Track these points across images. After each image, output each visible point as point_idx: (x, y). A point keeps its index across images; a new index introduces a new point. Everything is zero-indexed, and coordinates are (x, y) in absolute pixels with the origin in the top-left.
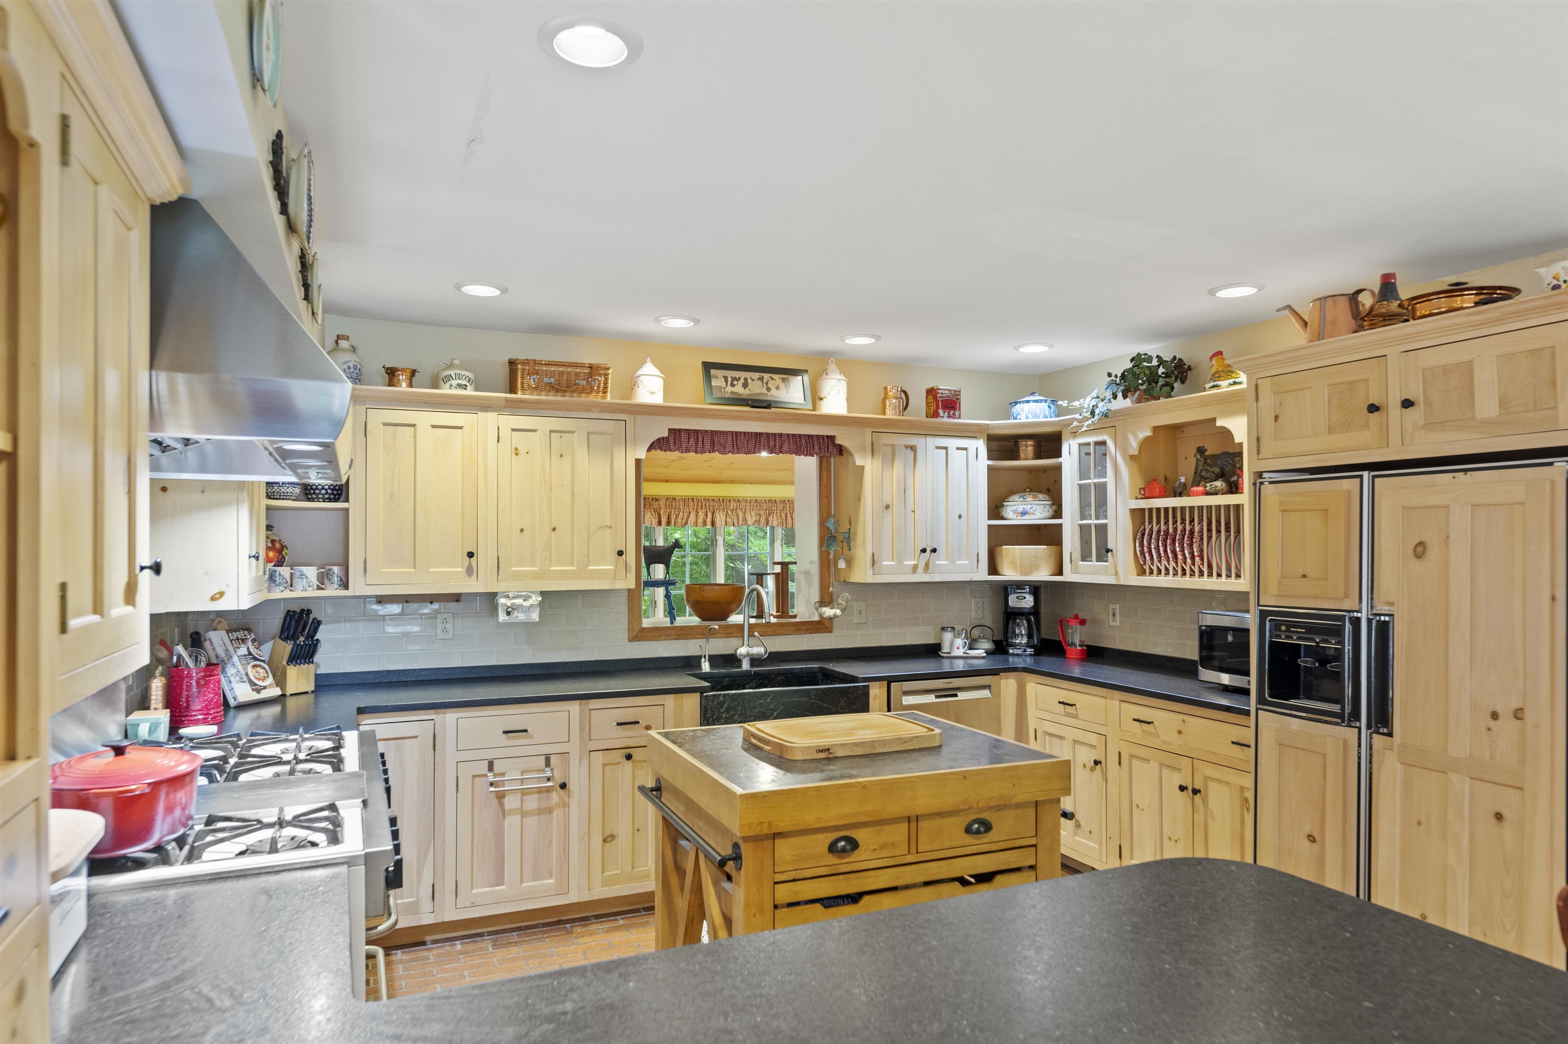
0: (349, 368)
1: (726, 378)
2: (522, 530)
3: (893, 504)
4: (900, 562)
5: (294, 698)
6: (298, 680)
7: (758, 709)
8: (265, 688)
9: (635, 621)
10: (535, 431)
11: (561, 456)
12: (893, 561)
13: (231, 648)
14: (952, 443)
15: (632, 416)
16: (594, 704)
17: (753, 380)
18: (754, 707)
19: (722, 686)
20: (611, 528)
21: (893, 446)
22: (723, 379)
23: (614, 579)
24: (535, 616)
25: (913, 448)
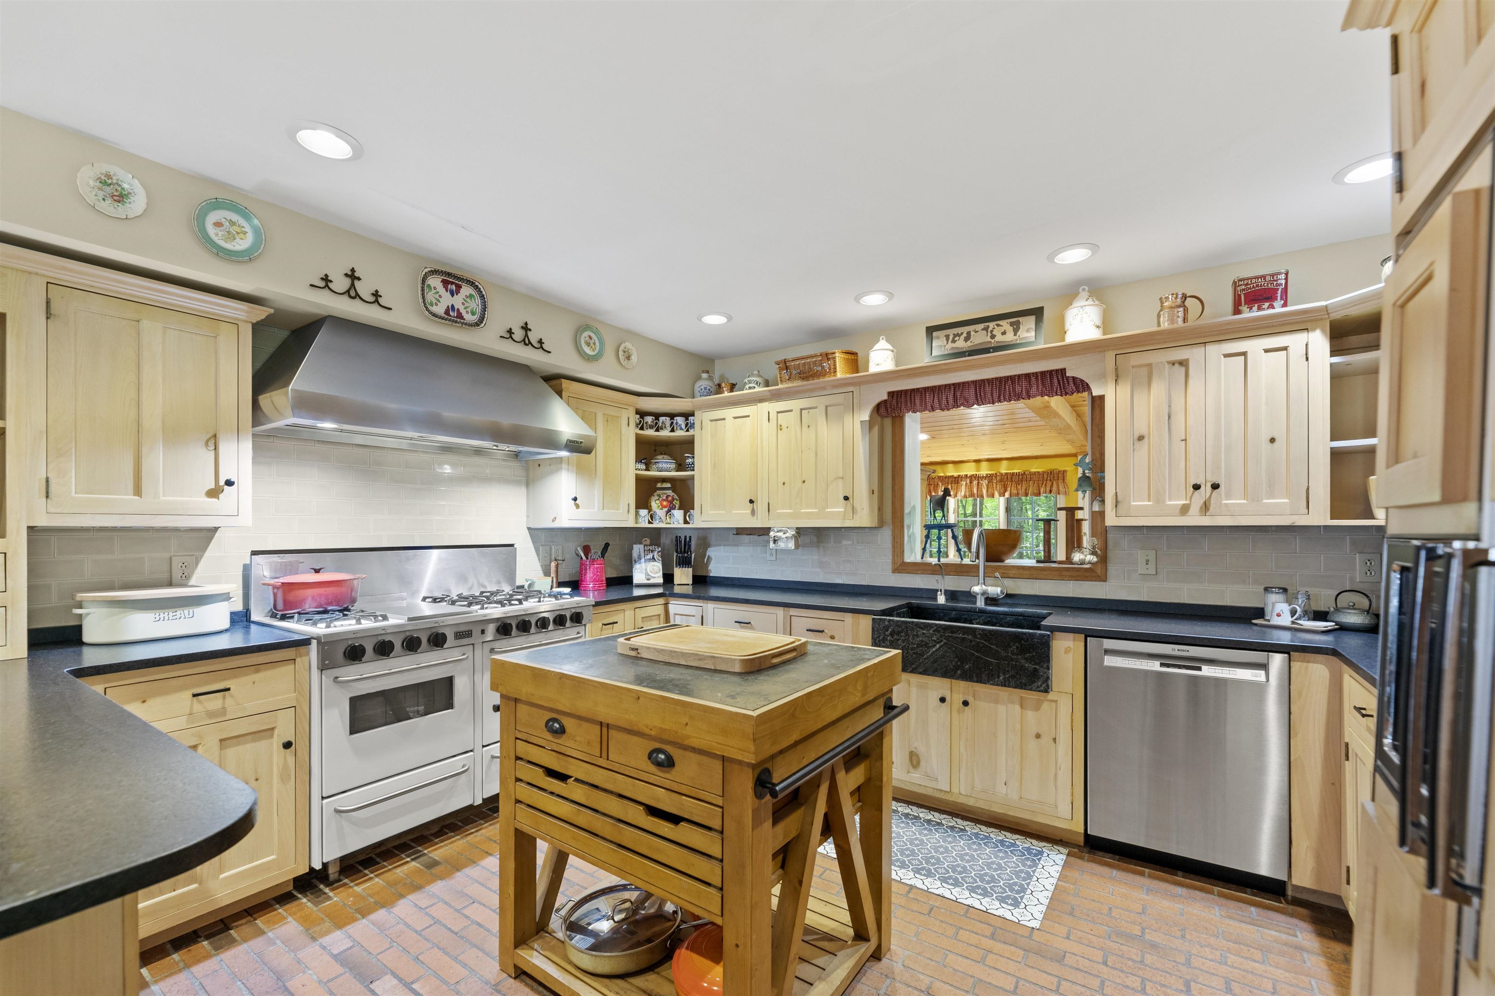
0: (701, 389)
1: (947, 337)
2: (784, 484)
3: (1149, 434)
4: (1159, 501)
5: (679, 586)
6: (681, 576)
7: (920, 638)
8: (654, 578)
9: (897, 556)
10: (791, 411)
11: (809, 427)
12: (1149, 501)
13: (642, 554)
14: (1254, 346)
15: (858, 388)
16: (793, 611)
17: (976, 332)
18: (917, 635)
19: (950, 618)
20: (843, 478)
21: (1150, 365)
22: (945, 338)
23: (844, 519)
24: (791, 545)
25: (1183, 363)
